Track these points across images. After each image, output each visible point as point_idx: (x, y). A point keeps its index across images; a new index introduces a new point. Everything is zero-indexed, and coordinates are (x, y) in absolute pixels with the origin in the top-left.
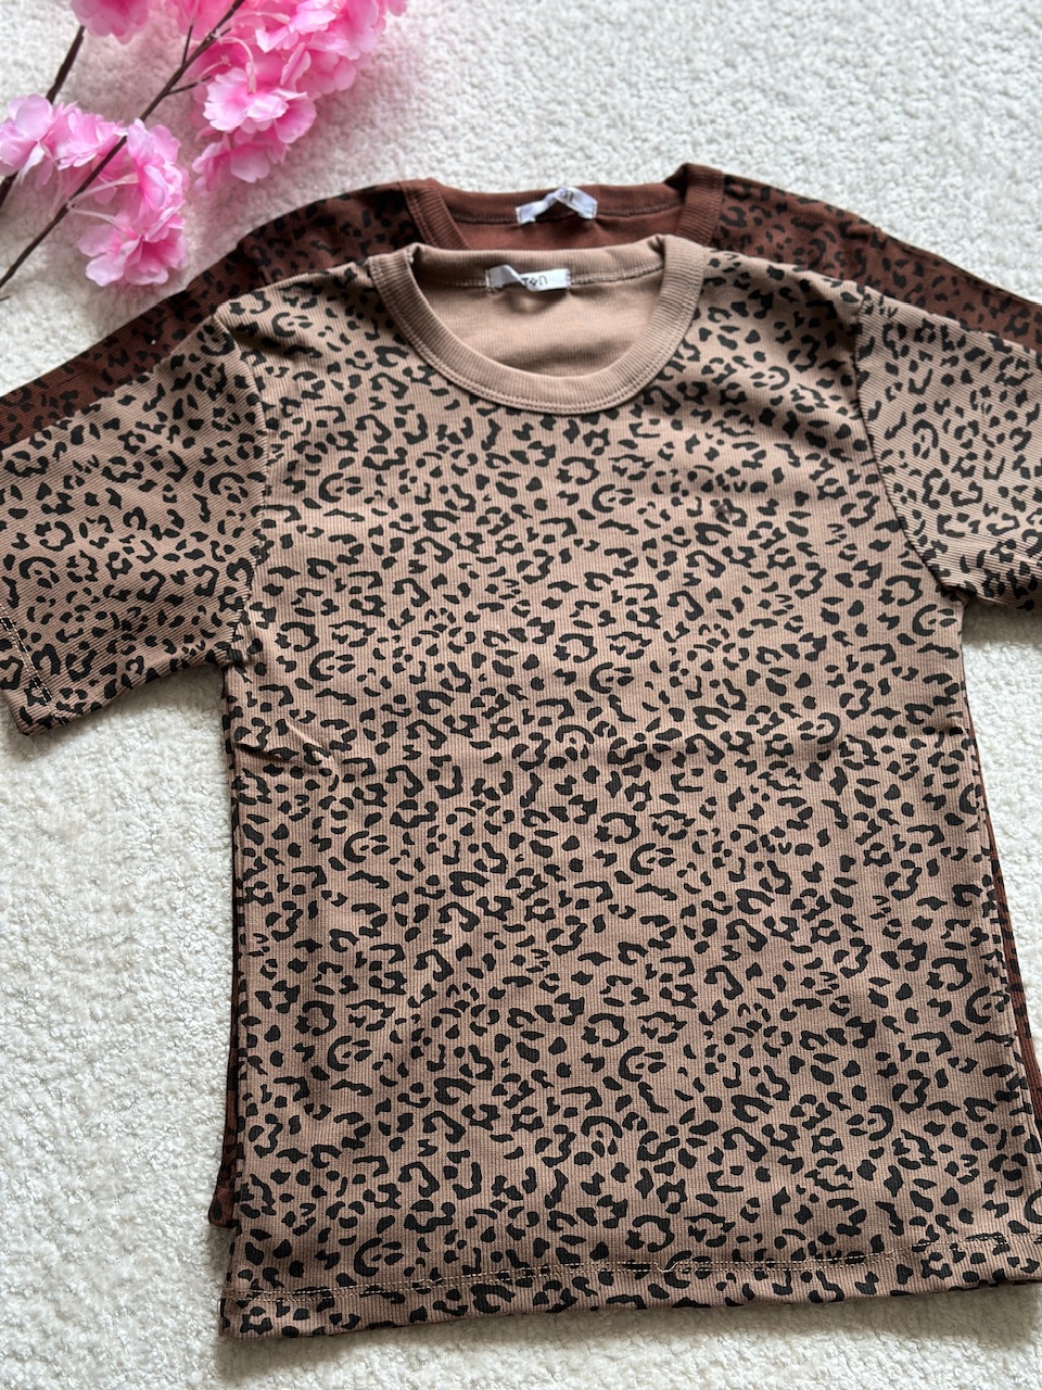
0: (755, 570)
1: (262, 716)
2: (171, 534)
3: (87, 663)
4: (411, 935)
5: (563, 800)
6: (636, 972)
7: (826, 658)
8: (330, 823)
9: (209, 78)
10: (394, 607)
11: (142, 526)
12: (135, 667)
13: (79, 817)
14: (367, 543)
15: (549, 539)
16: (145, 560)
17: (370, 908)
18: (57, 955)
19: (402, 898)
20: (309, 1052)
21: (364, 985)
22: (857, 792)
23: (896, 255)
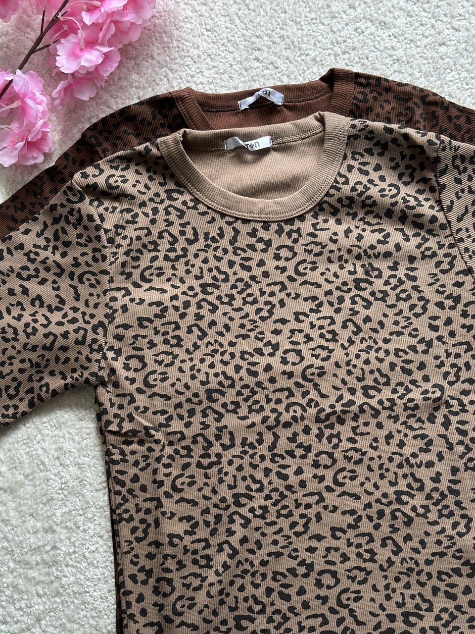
0: (389, 303)
1: (119, 412)
2: (59, 309)
3: (17, 389)
4: (213, 532)
5: (292, 446)
6: (341, 544)
7: (433, 352)
8: (162, 470)
9: (57, 41)
10: (188, 341)
11: (42, 306)
12: (44, 389)
13: (20, 478)
14: (170, 305)
15: (272, 294)
16: (45, 326)
17: (189, 518)
18: (14, 561)
19: (206, 511)
20: (161, 607)
21: (189, 564)
22: (457, 429)
23: (455, 113)
